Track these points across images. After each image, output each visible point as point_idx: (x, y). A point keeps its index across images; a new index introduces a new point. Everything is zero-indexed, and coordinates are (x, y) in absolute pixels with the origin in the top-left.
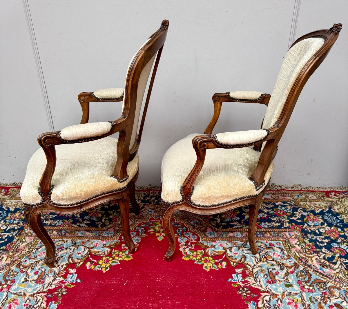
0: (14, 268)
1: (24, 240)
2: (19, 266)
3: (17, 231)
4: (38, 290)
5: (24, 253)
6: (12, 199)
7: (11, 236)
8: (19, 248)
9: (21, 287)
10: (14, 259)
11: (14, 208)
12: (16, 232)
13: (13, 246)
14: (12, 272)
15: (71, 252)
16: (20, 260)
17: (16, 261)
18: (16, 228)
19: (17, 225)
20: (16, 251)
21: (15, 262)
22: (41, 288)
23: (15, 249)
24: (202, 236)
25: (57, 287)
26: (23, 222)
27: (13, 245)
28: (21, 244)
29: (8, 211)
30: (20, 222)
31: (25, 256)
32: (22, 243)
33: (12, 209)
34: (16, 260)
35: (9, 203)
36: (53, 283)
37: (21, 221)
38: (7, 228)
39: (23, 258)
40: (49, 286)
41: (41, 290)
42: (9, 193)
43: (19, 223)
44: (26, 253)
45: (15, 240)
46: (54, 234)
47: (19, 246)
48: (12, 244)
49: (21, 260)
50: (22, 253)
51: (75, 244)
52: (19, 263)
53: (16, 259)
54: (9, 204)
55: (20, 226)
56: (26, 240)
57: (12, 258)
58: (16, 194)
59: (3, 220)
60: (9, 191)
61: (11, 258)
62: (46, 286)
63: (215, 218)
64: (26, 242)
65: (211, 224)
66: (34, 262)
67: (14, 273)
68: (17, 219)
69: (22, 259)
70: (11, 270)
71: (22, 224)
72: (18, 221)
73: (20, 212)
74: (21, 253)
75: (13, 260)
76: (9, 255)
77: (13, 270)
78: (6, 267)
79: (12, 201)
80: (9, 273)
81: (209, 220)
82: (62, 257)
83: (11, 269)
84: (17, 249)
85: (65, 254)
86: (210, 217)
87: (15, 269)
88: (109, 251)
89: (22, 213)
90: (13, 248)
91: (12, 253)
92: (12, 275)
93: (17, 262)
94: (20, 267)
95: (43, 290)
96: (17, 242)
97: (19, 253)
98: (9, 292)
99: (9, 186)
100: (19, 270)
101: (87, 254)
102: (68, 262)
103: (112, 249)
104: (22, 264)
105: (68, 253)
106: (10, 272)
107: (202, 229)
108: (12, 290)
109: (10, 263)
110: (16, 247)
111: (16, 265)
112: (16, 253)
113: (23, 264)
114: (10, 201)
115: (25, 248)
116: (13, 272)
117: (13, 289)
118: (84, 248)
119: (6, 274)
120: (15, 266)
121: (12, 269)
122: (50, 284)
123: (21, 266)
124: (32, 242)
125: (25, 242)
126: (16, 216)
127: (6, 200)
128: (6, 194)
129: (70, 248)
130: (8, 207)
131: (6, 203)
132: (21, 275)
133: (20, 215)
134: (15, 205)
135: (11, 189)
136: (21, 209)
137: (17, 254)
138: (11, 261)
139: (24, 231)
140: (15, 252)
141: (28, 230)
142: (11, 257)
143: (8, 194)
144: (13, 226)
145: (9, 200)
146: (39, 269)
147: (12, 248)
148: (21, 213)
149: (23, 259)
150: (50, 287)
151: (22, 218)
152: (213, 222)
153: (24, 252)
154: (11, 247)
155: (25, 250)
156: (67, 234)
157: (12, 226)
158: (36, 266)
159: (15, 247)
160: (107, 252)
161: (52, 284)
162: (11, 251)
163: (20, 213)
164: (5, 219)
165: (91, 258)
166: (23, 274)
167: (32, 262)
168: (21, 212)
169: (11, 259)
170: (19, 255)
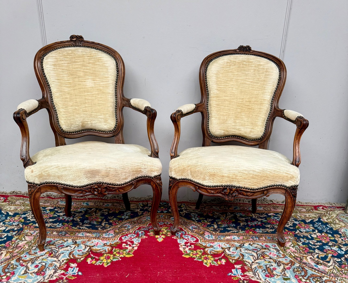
0: (13, 262)
1: (23, 239)
2: (18, 260)
4: (39, 281)
6: (11, 206)
7: (10, 235)
8: (19, 245)
9: (21, 278)
10: (14, 255)
11: (13, 213)
12: (16, 232)
13: (13, 244)
14: (12, 265)
15: (71, 250)
16: (20, 256)
18: (16, 229)
19: (16, 227)
21: (15, 257)
22: (42, 279)
23: (15, 246)
24: (201, 238)
25: (58, 278)
26: (22, 224)
28: (20, 242)
29: (7, 215)
31: (25, 252)
32: (21, 241)
33: (10, 213)
34: (15, 256)
35: (8, 209)
36: (54, 275)
38: (6, 229)
39: (22, 254)
40: (50, 277)
41: (42, 280)
42: (9, 200)
43: (18, 225)
44: (27, 250)
45: (14, 239)
46: (54, 235)
47: (19, 244)
48: (12, 242)
49: (21, 256)
50: (22, 250)
51: (76, 242)
52: (19, 258)
54: (8, 210)
55: (19, 227)
56: (25, 239)
57: (12, 254)
58: (15, 201)
59: (2, 222)
60: (8, 198)
61: (11, 254)
62: (46, 278)
63: (212, 224)
64: (25, 240)
65: (209, 229)
66: (34, 258)
67: (14, 266)
68: (16, 221)
70: (10, 264)
71: (21, 226)
72: (17, 223)
75: (13, 255)
76: (9, 251)
78: (5, 261)
79: (11, 207)
80: (8, 266)
82: (63, 253)
83: (10, 263)
85: (66, 251)
87: (15, 262)
88: (109, 249)
90: (13, 246)
91: (11, 249)
92: (12, 268)
93: (17, 257)
94: (20, 261)
96: (16, 240)
97: (18, 250)
98: (9, 282)
99: (8, 195)
100: (19, 263)
101: (88, 251)
102: (69, 258)
103: (113, 247)
104: (22, 259)
105: (69, 250)
106: (10, 265)
107: (200, 233)
108: (12, 281)
109: (10, 258)
110: (16, 245)
111: (16, 259)
112: (15, 250)
114: (9, 207)
115: (25, 245)
117: (12, 280)
118: (85, 246)
119: (5, 267)
120: (14, 260)
122: (51, 276)
123: (21, 260)
124: (32, 240)
126: (15, 219)
127: (5, 206)
128: (5, 201)
129: (70, 246)
130: (8, 212)
131: (5, 208)
132: (21, 268)
133: (19, 219)
134: (14, 210)
135: (10, 197)
136: (20, 214)
137: (17, 250)
138: (11, 257)
139: (24, 232)
140: (14, 249)
141: (27, 231)
143: (7, 201)
144: (13, 227)
145: (8, 206)
146: (40, 263)
148: (21, 217)
149: (23, 255)
150: (51, 278)
152: (210, 227)
153: (24, 249)
154: (11, 244)
155: (24, 247)
156: (67, 235)
157: (11, 227)
158: (37, 260)
159: (15, 245)
160: (108, 250)
161: (53, 276)
162: (11, 248)
163: (19, 217)
164: (4, 222)
165: (92, 254)
166: (23, 267)
167: (32, 258)
169: (11, 255)
170: (19, 251)
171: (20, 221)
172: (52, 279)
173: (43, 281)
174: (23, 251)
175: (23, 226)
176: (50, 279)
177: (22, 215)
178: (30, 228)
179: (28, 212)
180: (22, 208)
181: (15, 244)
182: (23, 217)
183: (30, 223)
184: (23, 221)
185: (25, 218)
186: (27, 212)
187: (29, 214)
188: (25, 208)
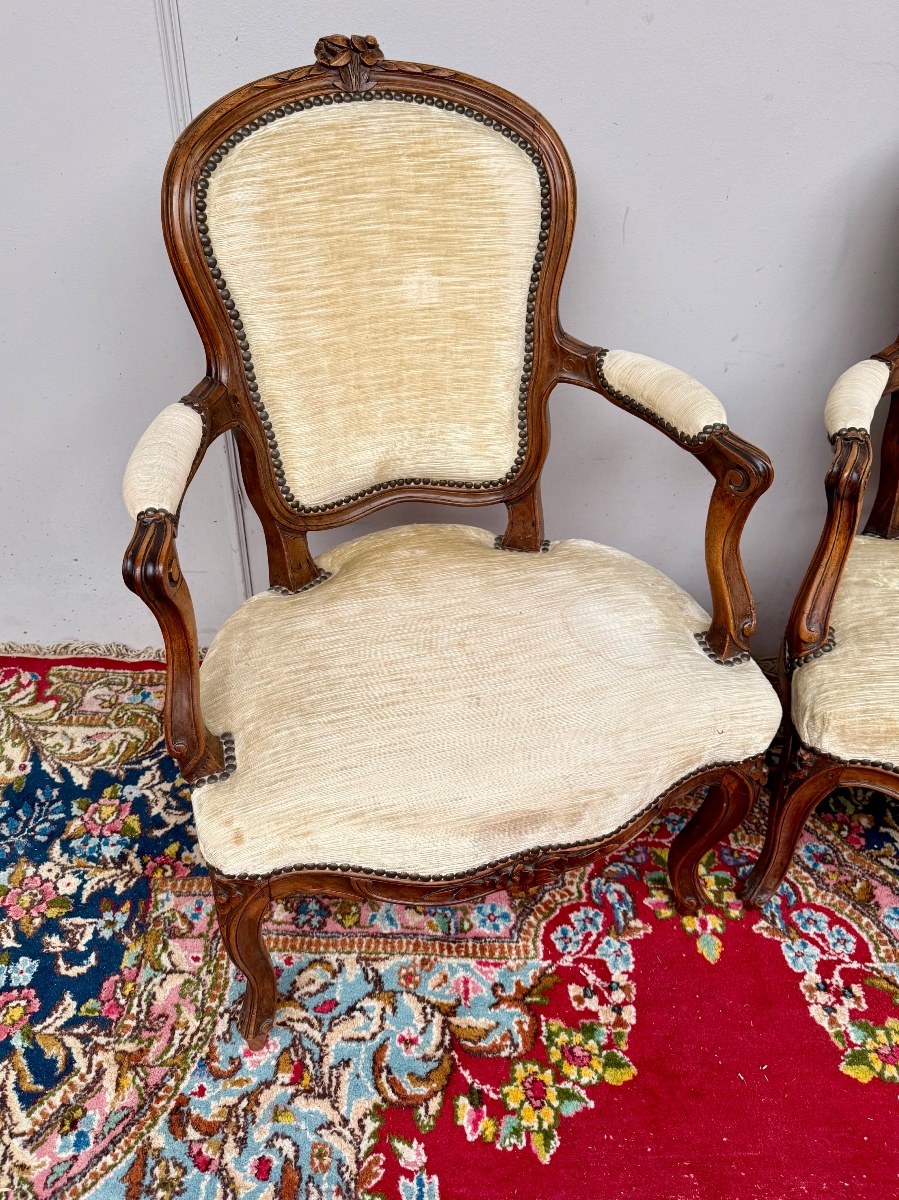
0: (159, 1138)
1: (165, 961)
2: (178, 1121)
3: (128, 905)
5: (186, 1042)
6: (70, 724)
7: (107, 934)
8: (157, 1009)
10: (152, 1081)
11: (87, 769)
12: (124, 909)
13: (130, 997)
14: (158, 1163)
15: (374, 1036)
16: (177, 1087)
17: (161, 1093)
18: (119, 887)
19: (119, 872)
20: (148, 1030)
21: (159, 1099)
23: (142, 1017)
26: (140, 854)
27: (127, 992)
28: (157, 981)
29: (69, 791)
30: (128, 854)
31: (193, 1060)
32: (161, 976)
33: (81, 779)
34: (158, 1087)
35: (62, 746)
37: (130, 847)
38: (80, 888)
39: (184, 1071)
42: (53, 688)
43: (123, 857)
44: (195, 1039)
45: (128, 960)
46: (279, 924)
47: (153, 996)
48: (124, 982)
49: (181, 1087)
50: (176, 1041)
51: (378, 981)
52: (176, 1107)
53: (156, 1075)
54: (64, 751)
55: (132, 874)
56: (173, 959)
57: (142, 1074)
58: (78, 691)
59: (58, 841)
60: (51, 678)
61: (137, 1073)
64: (175, 970)
66: (240, 1100)
67: (167, 1169)
68: (112, 832)
69: (183, 1079)
70: (150, 1152)
71: (138, 867)
72: (119, 848)
73: (114, 791)
74: (171, 1039)
75: (147, 1085)
76: (124, 1051)
77: (160, 1150)
78: (124, 1130)
79: (72, 731)
80: (144, 1175)
82: (347, 1063)
83: (150, 1144)
84: (148, 1013)
85: (354, 1044)
87: (167, 1142)
88: (526, 1027)
89: (125, 801)
90: (134, 1010)
91: (131, 1039)
92: (164, 1185)
93: (168, 1102)
94: (185, 1134)
96: (139, 969)
97: (162, 1043)
99: (46, 657)
100: (186, 1147)
101: (441, 1045)
102: (377, 1099)
103: (533, 1011)
104: (189, 1112)
105: (363, 1039)
106: (151, 1162)
109: (141, 1107)
110: (144, 1006)
111: (165, 1115)
112: (150, 1041)
113: (195, 1112)
114: (65, 734)
115: (183, 1008)
116: (163, 1163)
118: (420, 1006)
119: (133, 1176)
120: (160, 1121)
121: (155, 1145)
123: (187, 1122)
124: (201, 969)
125: (171, 972)
126: (104, 816)
127: (50, 729)
128: (40, 698)
129: (361, 1009)
130: (64, 765)
131: (50, 742)
132: (203, 1185)
133: (119, 811)
134: (88, 752)
135: (54, 670)
136: (116, 779)
137: (156, 1046)
138: (140, 1095)
139: (156, 906)
140: (145, 1035)
141: (167, 899)
142: (134, 1068)
143: (49, 692)
144: (106, 874)
145: (59, 729)
146: (270, 1144)
147: (128, 1012)
148: (123, 801)
149: (188, 1077)
151: (133, 830)
153: (184, 1035)
154: (122, 1000)
155: (182, 1018)
156: (332, 925)
157: (100, 876)
158: (253, 1122)
159: (139, 1005)
160: (521, 1030)
162: (127, 1027)
163: (117, 802)
164: (64, 837)
165: (465, 1069)
166: (207, 1176)
167: (232, 1100)
168: (119, 794)
169: (138, 1081)
170: (167, 1051)
171: (127, 829)
174: (183, 1050)
175: (144, 865)
177: (125, 783)
178: (174, 874)
179: (146, 763)
180: (117, 738)
181: (140, 1001)
182: (131, 798)
183: (166, 840)
184: (134, 822)
185: (140, 806)
186: (139, 762)
187: (148, 774)
188: (126, 734)
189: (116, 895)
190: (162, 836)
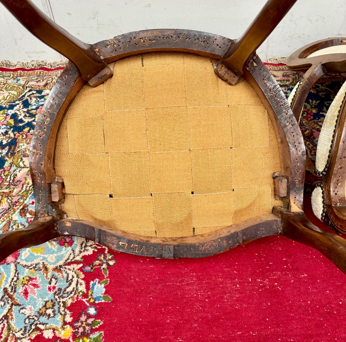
0: (16, 217)
1: (21, 164)
3: (8, 147)
4: (65, 258)
5: (28, 188)
8: (18, 178)
9: (36, 255)
10: (14, 201)
12: (6, 149)
13: (7, 175)
14: (15, 224)
16: (23, 202)
17: (17, 204)
18: (5, 142)
19: (4, 137)
20: (13, 185)
21: (16, 206)
22: (70, 254)
23: (11, 181)
24: (310, 146)
25: (96, 250)
26: (13, 131)
27: (6, 174)
28: (18, 170)
30: (8, 131)
31: (30, 194)
32: (19, 169)
34: (16, 202)
36: (88, 245)
37: (10, 129)
39: (27, 197)
40: (83, 249)
41: (71, 258)
43: (6, 133)
45: (7, 165)
47: (16, 175)
48: (5, 171)
49: (26, 202)
50: (24, 189)
52: (23, 208)
53: (15, 199)
55: (9, 138)
56: (25, 163)
57: (10, 199)
61: (8, 199)
62: (77, 251)
63: (321, 113)
64: (25, 167)
65: (318, 124)
67: (18, 227)
68: (2, 125)
69: (26, 200)
70: (12, 222)
71: (12, 135)
72: (5, 130)
73: (4, 112)
74: (22, 188)
75: (12, 202)
76: (4, 192)
77: (15, 221)
78: (2, 215)
80: (9, 228)
81: (311, 115)
83: (12, 219)
84: (13, 180)
86: (312, 112)
87: (19, 218)
89: (8, 115)
90: (8, 180)
91: (6, 188)
93: (20, 206)
94: (25, 216)
95: (74, 257)
96: (11, 167)
97: (19, 189)
98: (19, 263)
100: (26, 220)
104: (28, 210)
106: (12, 224)
107: (305, 133)
108: (23, 260)
109: (9, 209)
110: (12, 178)
111: (19, 210)
112: (14, 189)
113: (30, 209)
115: (27, 178)
116: (17, 224)
117: (23, 258)
119: (5, 229)
120: (17, 212)
121: (14, 219)
122: (83, 246)
123: (27, 212)
125: (23, 167)
133: (6, 118)
136: (5, 108)
137: (16, 191)
138: (9, 205)
139: (19, 148)
140: (12, 186)
141: (24, 145)
142: (7, 197)
147: (6, 180)
148: (7, 115)
149: (28, 199)
150: (84, 251)
151: (11, 124)
152: (320, 120)
153: (27, 186)
154: (4, 177)
155: (27, 182)
159: (10, 178)
161: (86, 246)
162: (5, 185)
163: (5, 115)
168: (6, 113)
169: (8, 201)
170: (20, 191)
171: (8, 124)
172: (86, 253)
173: (73, 259)
174: (27, 191)
175: (15, 135)
176: (83, 254)
177: (8, 109)
178: (26, 137)
179: (17, 102)
180: (6, 95)
181: (11, 176)
182: (11, 114)
183: (24, 127)
184: (12, 122)
185: (14, 116)
186: (14, 102)
187: (18, 106)
188: (9, 93)
189: (3, 145)
190: (23, 126)
